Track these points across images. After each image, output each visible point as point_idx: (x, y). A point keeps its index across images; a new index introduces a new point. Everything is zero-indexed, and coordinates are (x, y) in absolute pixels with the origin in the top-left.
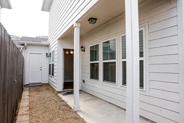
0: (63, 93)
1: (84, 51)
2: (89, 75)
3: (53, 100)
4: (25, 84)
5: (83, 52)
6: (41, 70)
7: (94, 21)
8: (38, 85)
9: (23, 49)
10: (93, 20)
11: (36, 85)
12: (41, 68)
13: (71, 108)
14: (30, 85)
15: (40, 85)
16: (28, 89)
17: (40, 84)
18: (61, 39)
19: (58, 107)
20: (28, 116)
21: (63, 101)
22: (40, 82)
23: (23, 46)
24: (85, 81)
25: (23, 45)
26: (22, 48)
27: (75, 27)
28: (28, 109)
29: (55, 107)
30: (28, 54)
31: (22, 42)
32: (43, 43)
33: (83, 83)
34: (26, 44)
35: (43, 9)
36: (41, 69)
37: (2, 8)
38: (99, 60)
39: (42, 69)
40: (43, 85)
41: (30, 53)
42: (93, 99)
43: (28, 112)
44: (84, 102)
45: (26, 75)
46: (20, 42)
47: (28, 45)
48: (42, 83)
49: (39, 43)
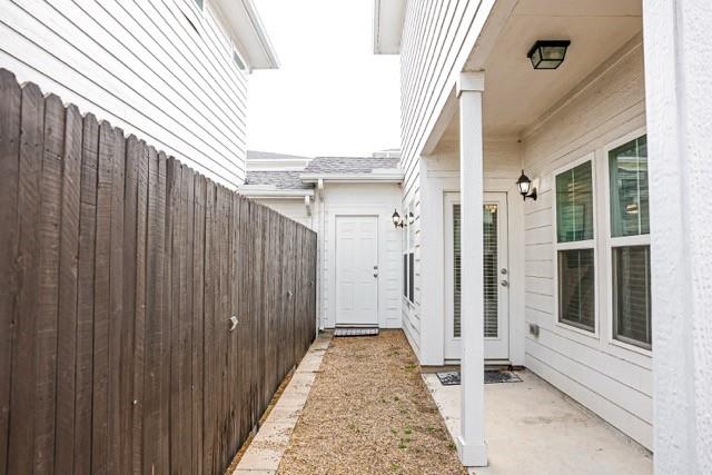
0: (445, 375)
1: (534, 196)
2: (553, 305)
3: (396, 399)
4: (322, 328)
5: (532, 199)
6: (375, 276)
7: (555, 55)
8: (363, 332)
9: (312, 200)
10: (549, 53)
11: (358, 332)
12: (375, 268)
13: (452, 448)
14: (338, 332)
15: (370, 335)
16: (325, 346)
17: (373, 332)
18: (433, 154)
19: (401, 434)
20: (281, 453)
21: (434, 410)
22: (373, 321)
23: (311, 192)
24: (538, 327)
25: (313, 186)
26: (307, 199)
27: (460, 94)
28: (293, 427)
29: (389, 434)
30: (331, 218)
31: (310, 176)
32: (380, 173)
33: (532, 336)
34: (320, 183)
35: (378, 50)
36: (375, 272)
37: (254, 71)
38: (595, 237)
39: (379, 272)
40: (384, 333)
41: (337, 216)
42: (570, 415)
43: (287, 438)
44: (521, 424)
45: (326, 294)
46: (302, 176)
47: (329, 184)
48: (381, 327)
49: (367, 176)
